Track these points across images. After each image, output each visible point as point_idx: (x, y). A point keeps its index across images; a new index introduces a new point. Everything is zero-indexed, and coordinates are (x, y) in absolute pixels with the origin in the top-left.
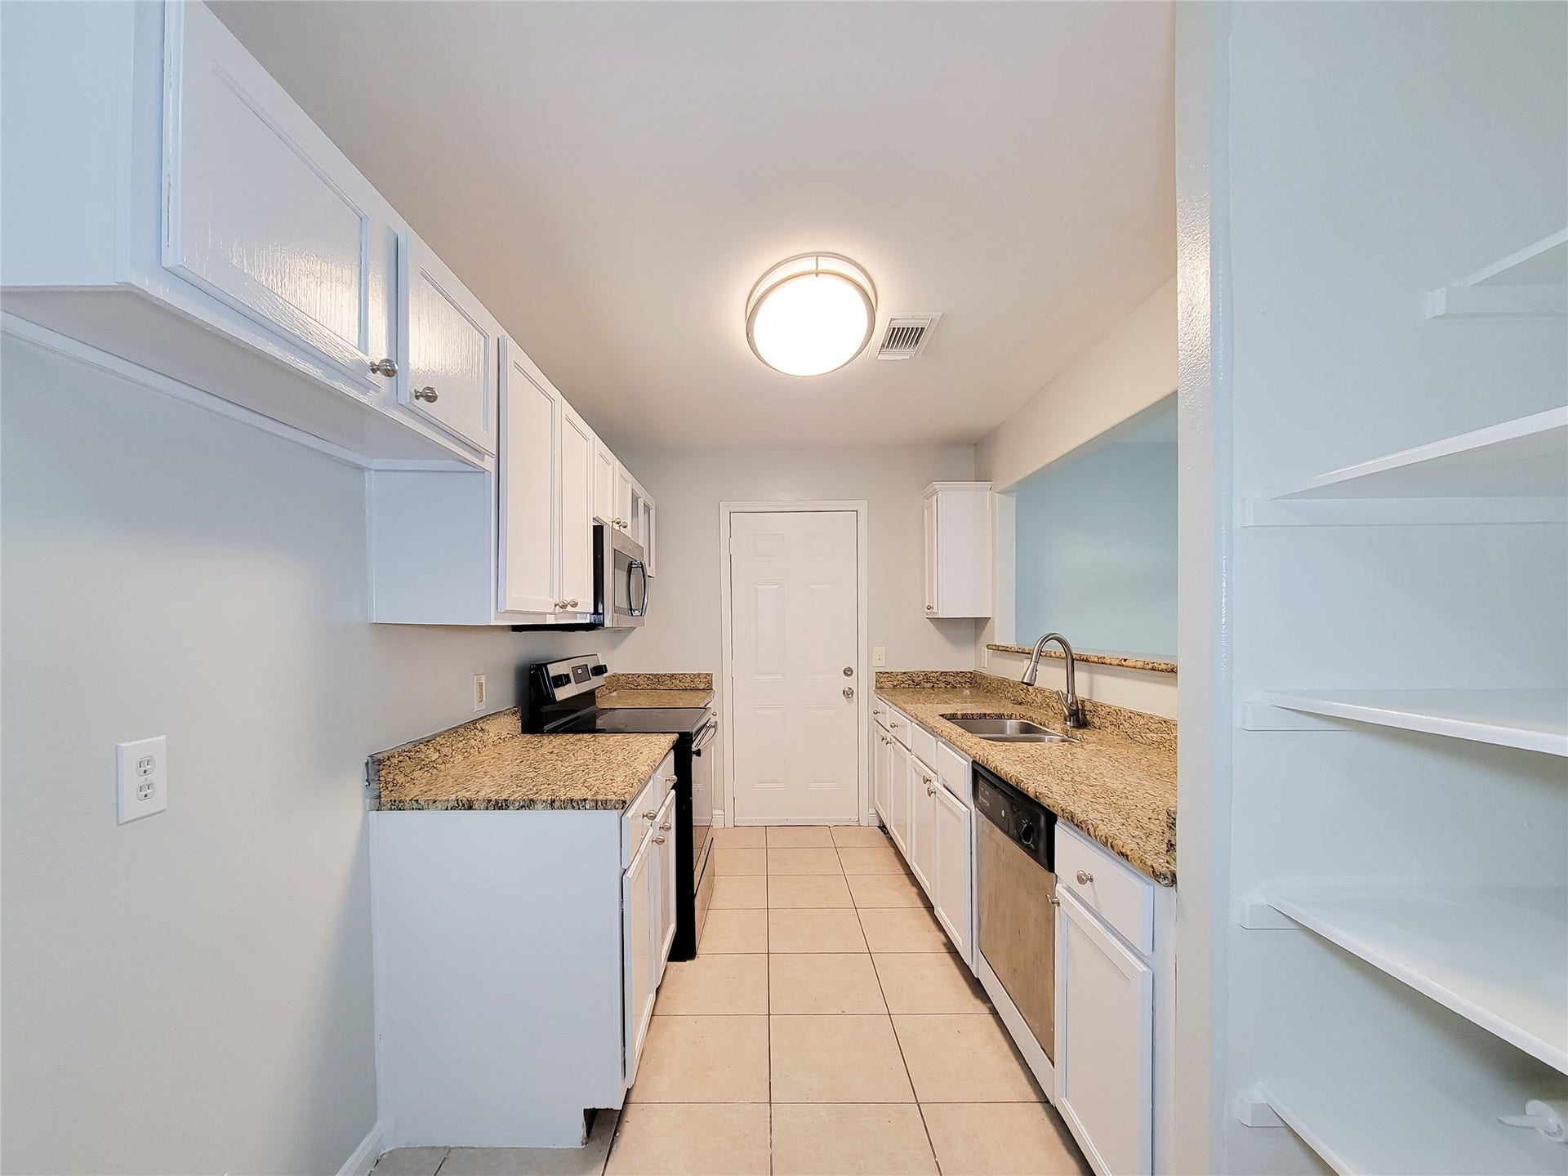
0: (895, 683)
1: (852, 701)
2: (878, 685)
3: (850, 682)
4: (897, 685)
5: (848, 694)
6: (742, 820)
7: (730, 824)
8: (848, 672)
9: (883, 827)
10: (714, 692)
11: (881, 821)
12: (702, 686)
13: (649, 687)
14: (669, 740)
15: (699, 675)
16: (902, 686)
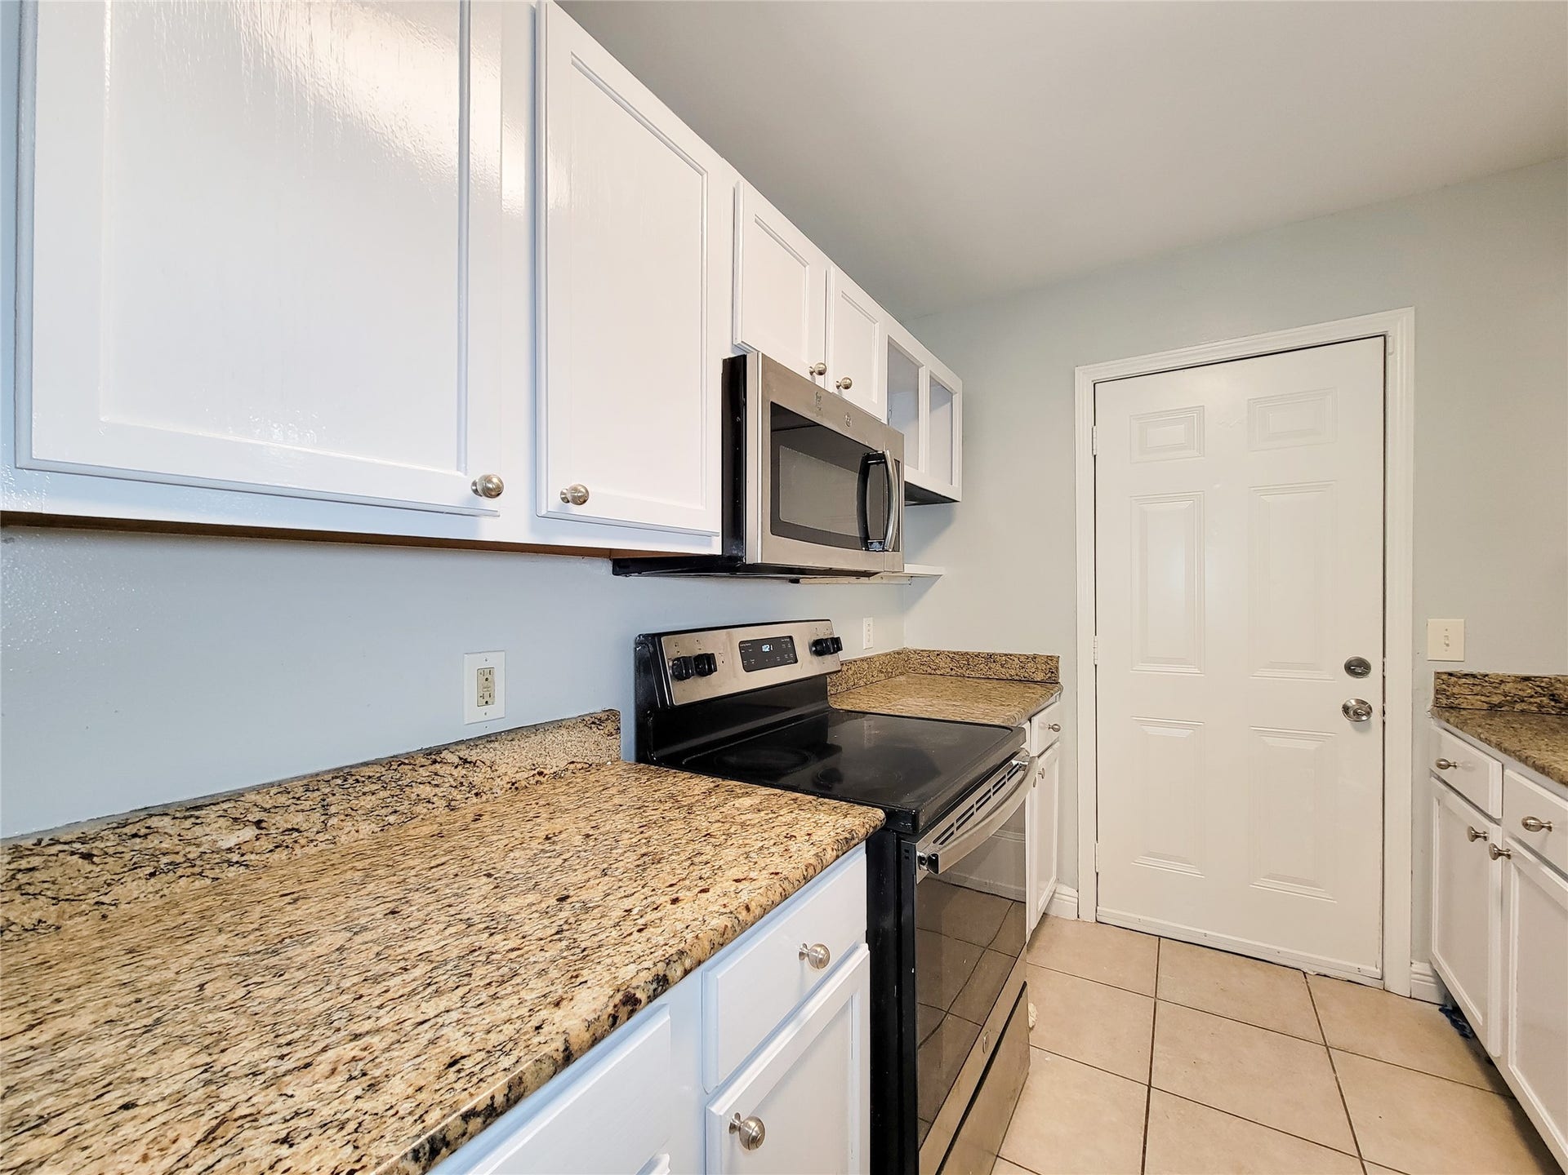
0: (1496, 700)
1: (1369, 726)
2: (1444, 701)
3: (1365, 689)
4: (1500, 705)
5: (1357, 713)
6: (1108, 912)
7: (1088, 916)
8: (1358, 668)
9: (1453, 1012)
10: (1061, 689)
11: (1447, 996)
12: (1039, 677)
13: (953, 673)
14: (866, 818)
15: (1035, 657)
16: (1518, 707)
